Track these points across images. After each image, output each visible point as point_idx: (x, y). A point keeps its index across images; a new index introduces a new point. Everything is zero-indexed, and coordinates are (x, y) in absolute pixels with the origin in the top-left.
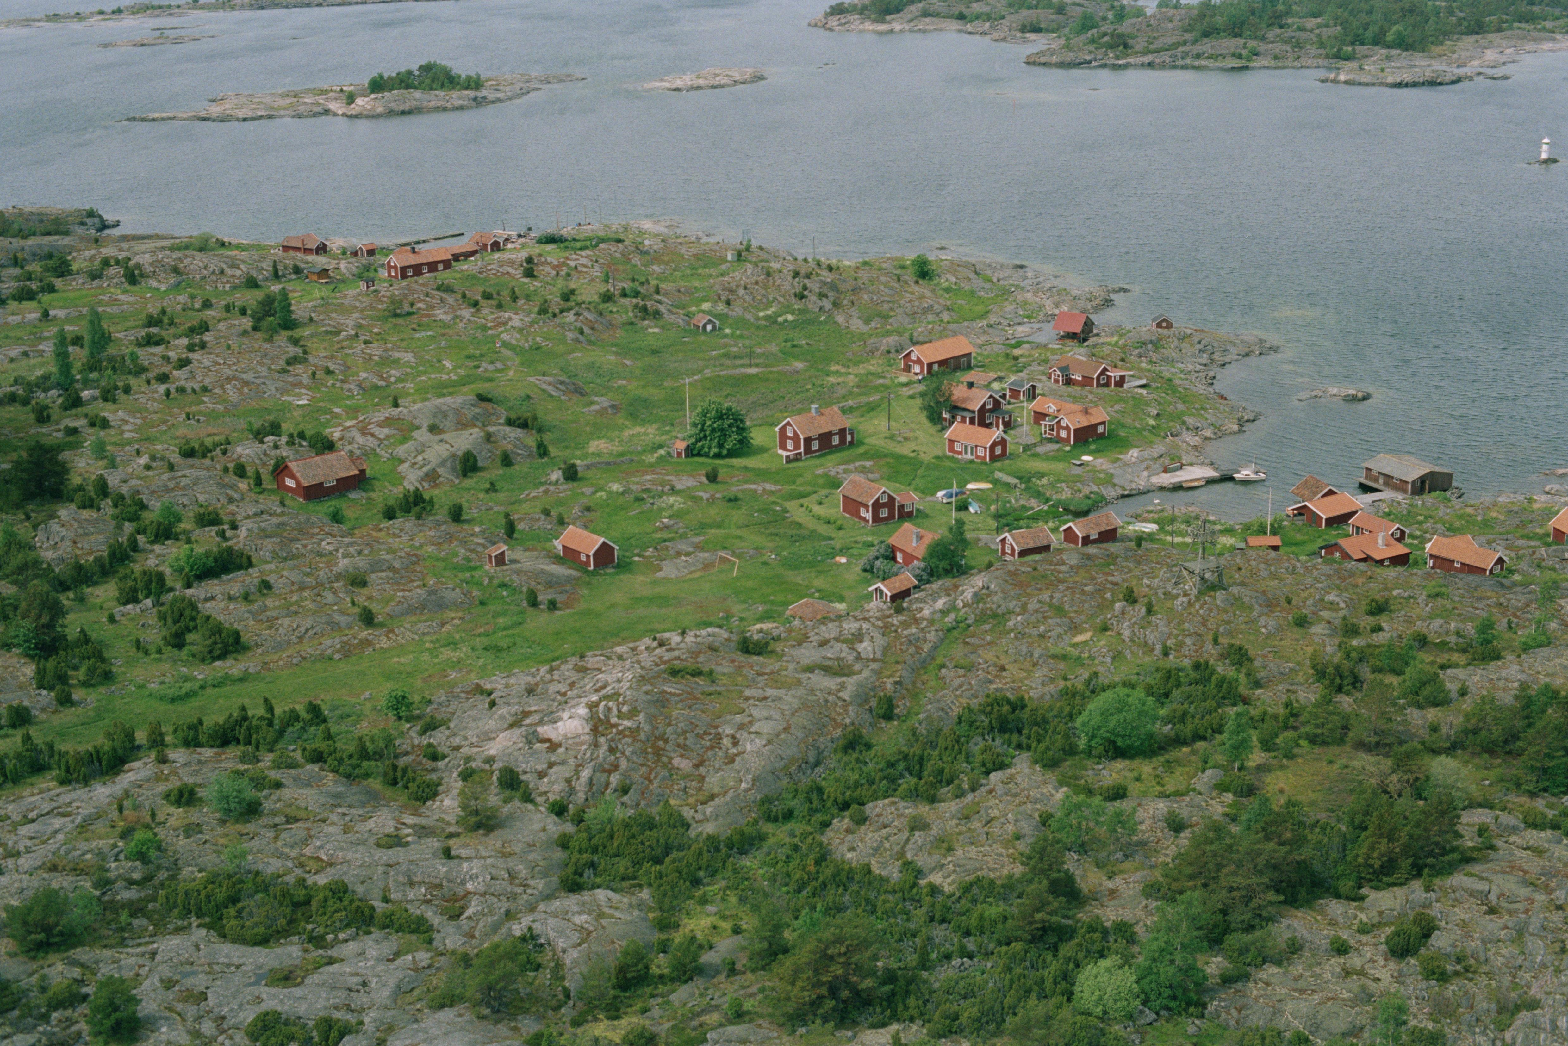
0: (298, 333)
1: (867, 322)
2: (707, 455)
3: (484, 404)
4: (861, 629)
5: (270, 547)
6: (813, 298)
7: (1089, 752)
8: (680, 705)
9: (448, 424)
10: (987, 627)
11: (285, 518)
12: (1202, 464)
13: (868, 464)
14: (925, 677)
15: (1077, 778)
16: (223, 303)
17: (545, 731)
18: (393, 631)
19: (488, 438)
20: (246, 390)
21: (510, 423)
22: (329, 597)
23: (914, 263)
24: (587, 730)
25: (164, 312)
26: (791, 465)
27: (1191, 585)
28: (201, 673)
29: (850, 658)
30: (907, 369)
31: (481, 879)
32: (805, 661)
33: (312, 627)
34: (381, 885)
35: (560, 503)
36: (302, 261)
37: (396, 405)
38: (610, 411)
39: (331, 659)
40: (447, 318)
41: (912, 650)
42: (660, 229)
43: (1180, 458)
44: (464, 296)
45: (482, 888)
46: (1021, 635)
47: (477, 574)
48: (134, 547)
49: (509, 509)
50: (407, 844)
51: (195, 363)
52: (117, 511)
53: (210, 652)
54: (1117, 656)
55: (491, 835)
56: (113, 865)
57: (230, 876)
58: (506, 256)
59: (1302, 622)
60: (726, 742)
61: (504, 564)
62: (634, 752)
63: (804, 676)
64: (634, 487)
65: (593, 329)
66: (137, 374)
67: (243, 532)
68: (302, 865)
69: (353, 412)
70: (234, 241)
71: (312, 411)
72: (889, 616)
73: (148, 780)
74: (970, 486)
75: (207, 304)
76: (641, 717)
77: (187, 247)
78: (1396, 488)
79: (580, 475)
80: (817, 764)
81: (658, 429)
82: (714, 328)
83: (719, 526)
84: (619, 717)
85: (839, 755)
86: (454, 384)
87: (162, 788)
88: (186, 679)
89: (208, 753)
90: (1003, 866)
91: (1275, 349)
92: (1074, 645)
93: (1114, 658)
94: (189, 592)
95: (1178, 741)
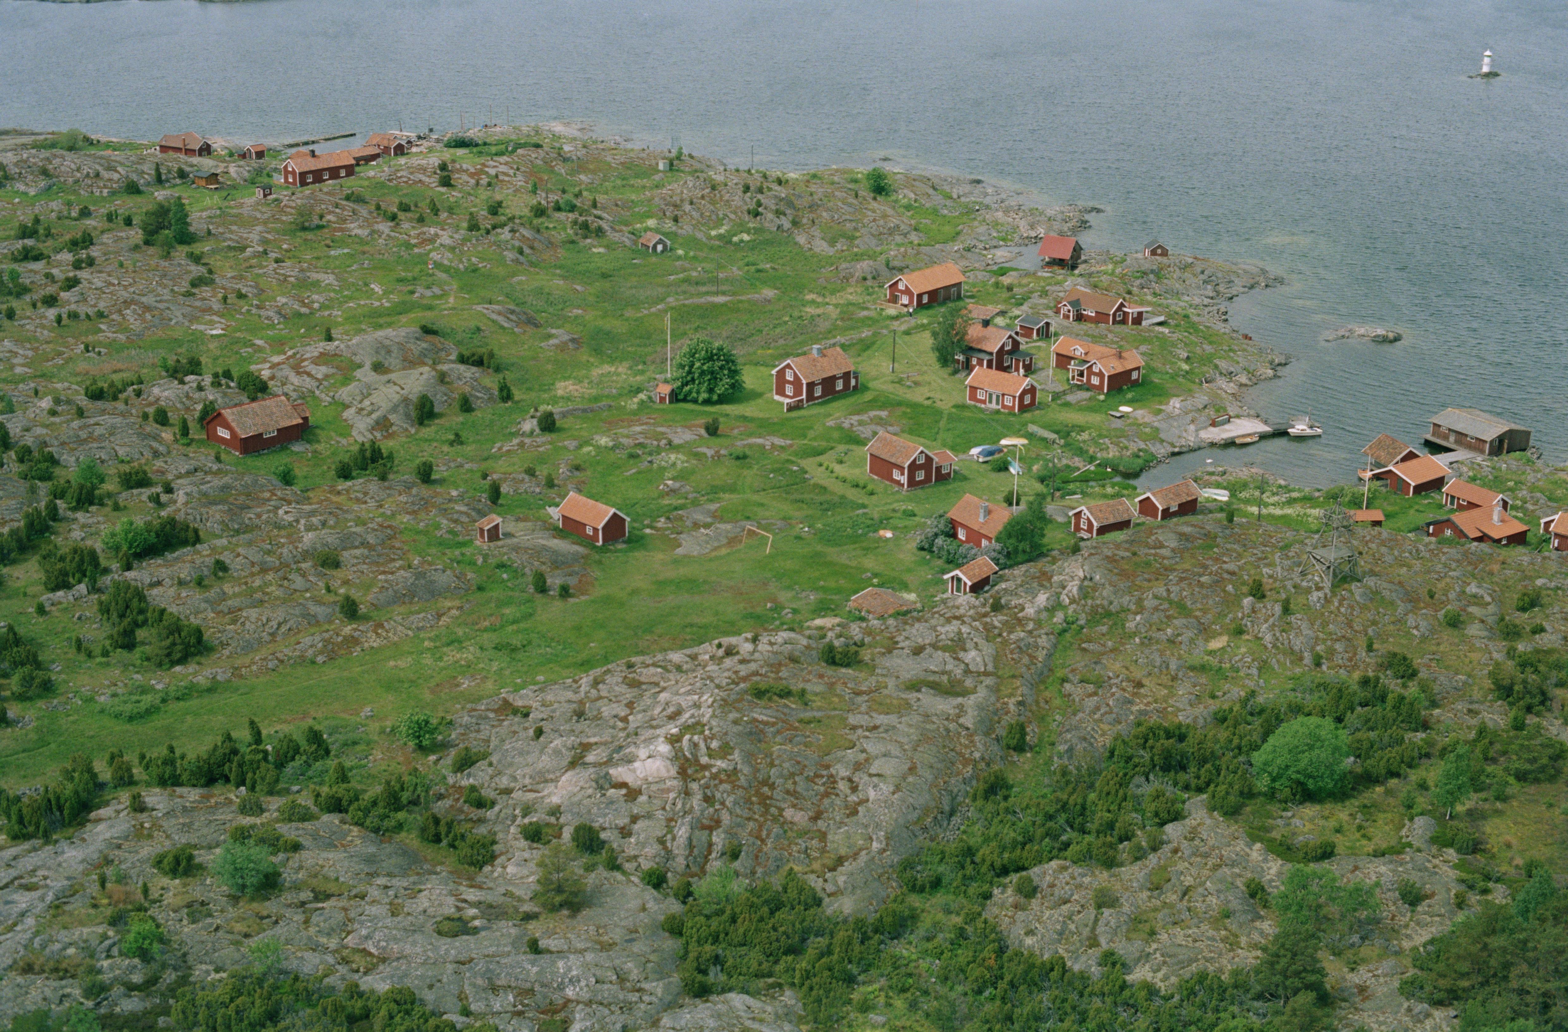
0: (197, 248)
1: (832, 242)
2: (695, 401)
3: (430, 338)
4: (960, 633)
5: (218, 516)
6: (770, 216)
7: (1271, 795)
8: (778, 739)
9: (393, 361)
10: (1104, 629)
11: (227, 479)
12: (1249, 416)
13: (884, 414)
14: (1047, 694)
15: (1268, 830)
16: (104, 211)
17: (619, 773)
18: (381, 626)
19: (442, 378)
20: (148, 316)
21: (462, 360)
22: (299, 582)
23: (869, 177)
24: (673, 772)
25: (37, 221)
26: (794, 414)
27: (1319, 576)
28: (160, 681)
29: (958, 672)
30: (894, 299)
31: (583, 983)
32: (906, 676)
33: (285, 621)
34: (454, 989)
35: (542, 459)
36: (186, 163)
37: (329, 338)
38: (570, 345)
39: (313, 662)
40: (363, 233)
41: (1026, 660)
42: (572, 131)
43: (1225, 409)
44: (378, 208)
45: (585, 995)
46: (1148, 642)
47: (468, 551)
48: (53, 514)
49: (485, 466)
50: (475, 931)
51: (85, 283)
52: (23, 467)
53: (168, 655)
54: (1264, 667)
55: (579, 917)
56: (106, 964)
57: (260, 982)
58: (415, 161)
59: (1454, 622)
60: (843, 786)
61: (497, 538)
62: (735, 803)
63: (912, 696)
64: (624, 441)
65: (532, 248)
66: (18, 295)
67: (180, 497)
68: (345, 961)
69: (279, 345)
70: (103, 139)
71: (230, 342)
72: (985, 615)
73: (126, 838)
74: (1004, 442)
75: (85, 213)
76: (736, 755)
77: (53, 145)
78: (1470, 447)
79: (558, 424)
80: (952, 813)
81: (630, 368)
82: (665, 246)
83: (732, 489)
84: (710, 756)
85: (980, 802)
86: (389, 313)
87: (147, 850)
88: (144, 690)
89: (192, 794)
90: (1220, 955)
91: (1280, 281)
92: (1211, 653)
93: (1260, 669)
94: (130, 575)
95: (1368, 779)
